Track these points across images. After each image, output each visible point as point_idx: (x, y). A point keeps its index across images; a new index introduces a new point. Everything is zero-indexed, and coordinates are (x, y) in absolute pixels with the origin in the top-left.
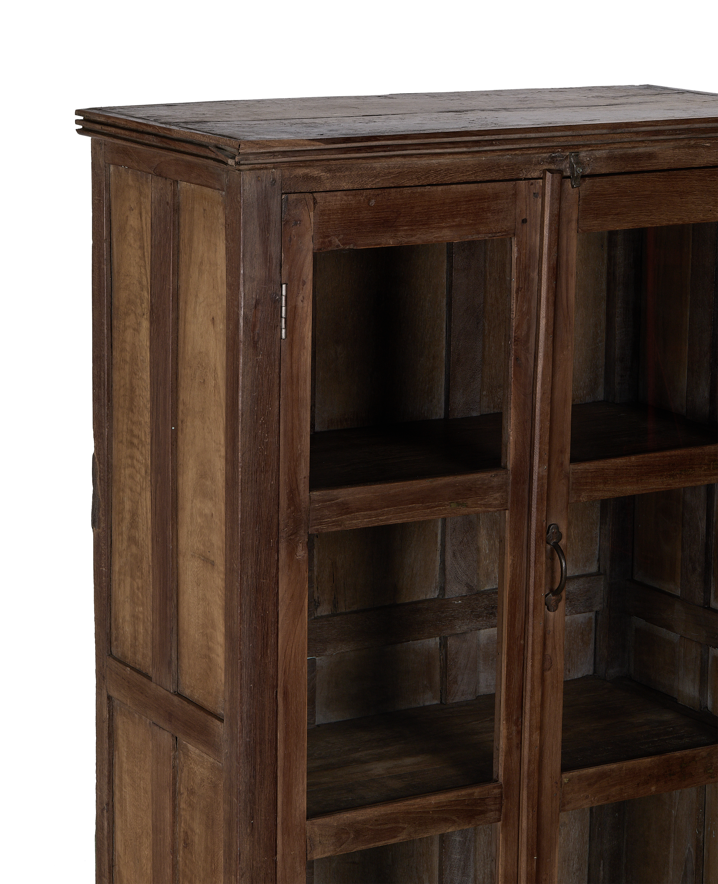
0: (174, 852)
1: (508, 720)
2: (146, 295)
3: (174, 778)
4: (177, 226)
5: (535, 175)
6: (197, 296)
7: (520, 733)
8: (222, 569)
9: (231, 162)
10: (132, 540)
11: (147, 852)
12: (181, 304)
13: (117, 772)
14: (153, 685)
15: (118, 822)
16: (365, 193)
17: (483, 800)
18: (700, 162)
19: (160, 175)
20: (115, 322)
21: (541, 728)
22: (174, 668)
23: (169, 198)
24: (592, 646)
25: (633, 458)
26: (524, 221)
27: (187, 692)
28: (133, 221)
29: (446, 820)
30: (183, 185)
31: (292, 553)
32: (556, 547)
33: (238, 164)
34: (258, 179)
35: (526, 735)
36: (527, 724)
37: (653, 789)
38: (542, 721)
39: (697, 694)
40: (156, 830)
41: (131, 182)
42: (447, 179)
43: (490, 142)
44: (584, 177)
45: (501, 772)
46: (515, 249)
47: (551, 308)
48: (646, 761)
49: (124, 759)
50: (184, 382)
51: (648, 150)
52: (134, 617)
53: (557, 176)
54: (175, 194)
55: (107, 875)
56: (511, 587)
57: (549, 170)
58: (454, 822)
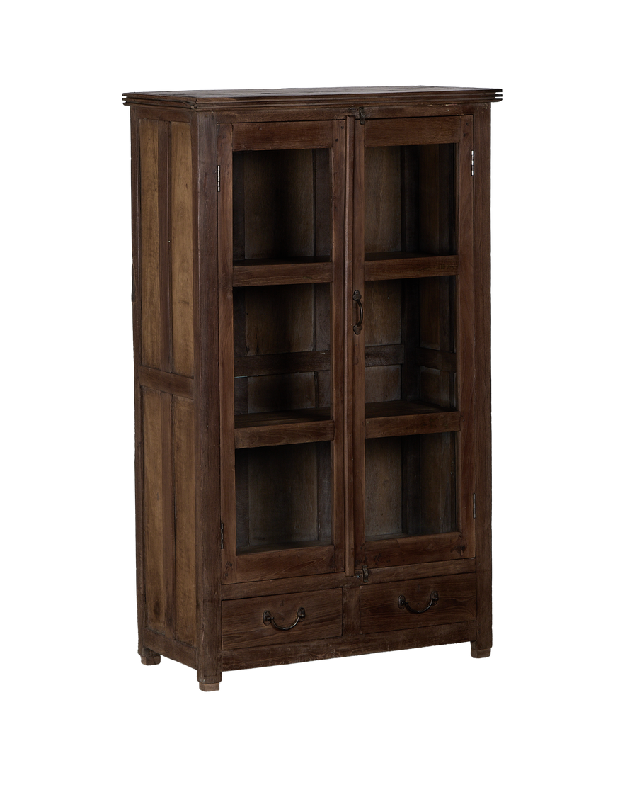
0: (172, 454)
1: (336, 388)
2: (156, 180)
3: (172, 417)
4: (170, 143)
5: (342, 118)
6: (179, 176)
7: (343, 395)
8: (192, 304)
9: (192, 107)
10: (151, 303)
11: (160, 461)
12: (173, 181)
13: (145, 426)
14: (161, 372)
15: (146, 451)
16: (257, 124)
17: (325, 428)
18: (427, 114)
19: (162, 120)
20: (142, 197)
21: (353, 393)
22: (171, 361)
23: (166, 130)
24: (399, 384)
25: (398, 260)
26: (337, 140)
27: (177, 371)
28: (150, 145)
29: (305, 436)
30: (173, 123)
31: (225, 295)
32: (358, 302)
33: (196, 108)
34: (206, 116)
35: (346, 396)
36: (346, 390)
37: (415, 431)
38: (353, 390)
39: (449, 399)
40: (164, 445)
41: (149, 127)
42: (297, 119)
43: (318, 101)
44: (366, 119)
45: (334, 415)
46: (333, 154)
47: (352, 182)
48: (411, 417)
49: (148, 417)
50: (174, 219)
51: (400, 107)
52: (153, 342)
53: (353, 118)
54: (169, 128)
55: (141, 480)
56: (336, 321)
57: (349, 116)
58: (310, 437)
